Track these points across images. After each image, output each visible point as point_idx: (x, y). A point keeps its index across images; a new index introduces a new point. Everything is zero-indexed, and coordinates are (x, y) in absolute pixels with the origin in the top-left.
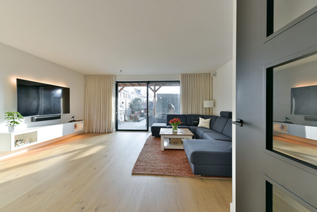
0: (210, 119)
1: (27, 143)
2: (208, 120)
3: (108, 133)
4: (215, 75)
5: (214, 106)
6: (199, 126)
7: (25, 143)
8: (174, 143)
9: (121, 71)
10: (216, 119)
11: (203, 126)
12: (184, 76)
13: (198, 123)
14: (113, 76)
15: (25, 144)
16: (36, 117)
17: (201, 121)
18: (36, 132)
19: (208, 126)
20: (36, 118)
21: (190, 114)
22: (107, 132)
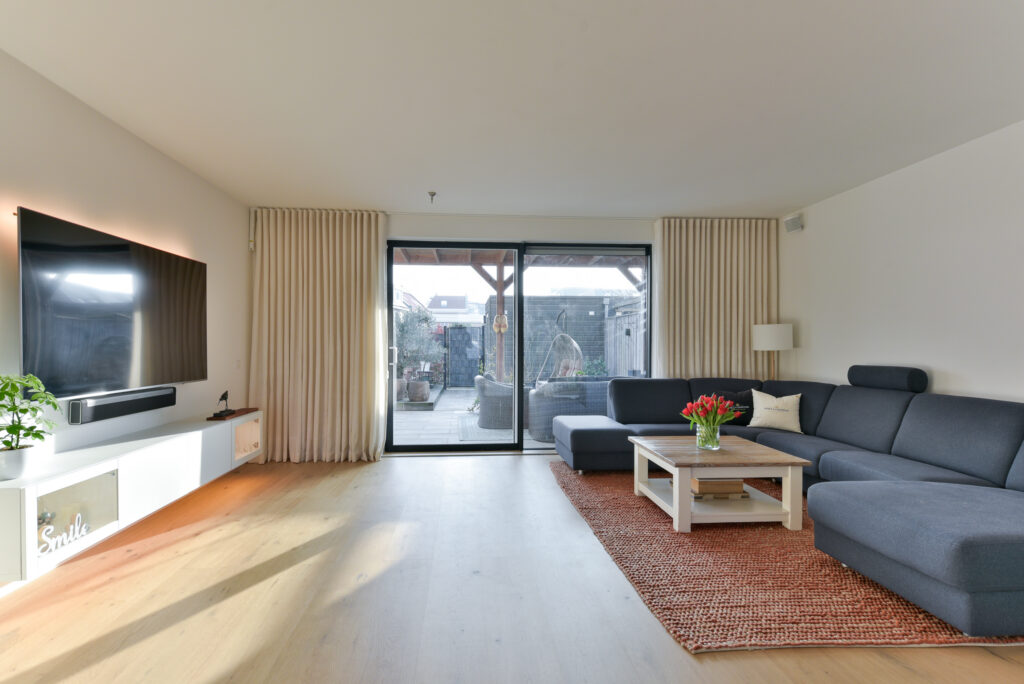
0: (799, 395)
1: (77, 528)
2: (792, 401)
3: (360, 461)
4: (799, 224)
5: (796, 344)
6: (754, 423)
7: (71, 533)
8: (715, 498)
9: (433, 195)
10: (830, 396)
11: (776, 426)
12: (674, 225)
13: (749, 414)
14: (377, 216)
15: (68, 535)
16: (90, 400)
17: (762, 402)
18: (115, 473)
19: (794, 425)
20: (91, 403)
21: (699, 375)
22: (353, 457)
